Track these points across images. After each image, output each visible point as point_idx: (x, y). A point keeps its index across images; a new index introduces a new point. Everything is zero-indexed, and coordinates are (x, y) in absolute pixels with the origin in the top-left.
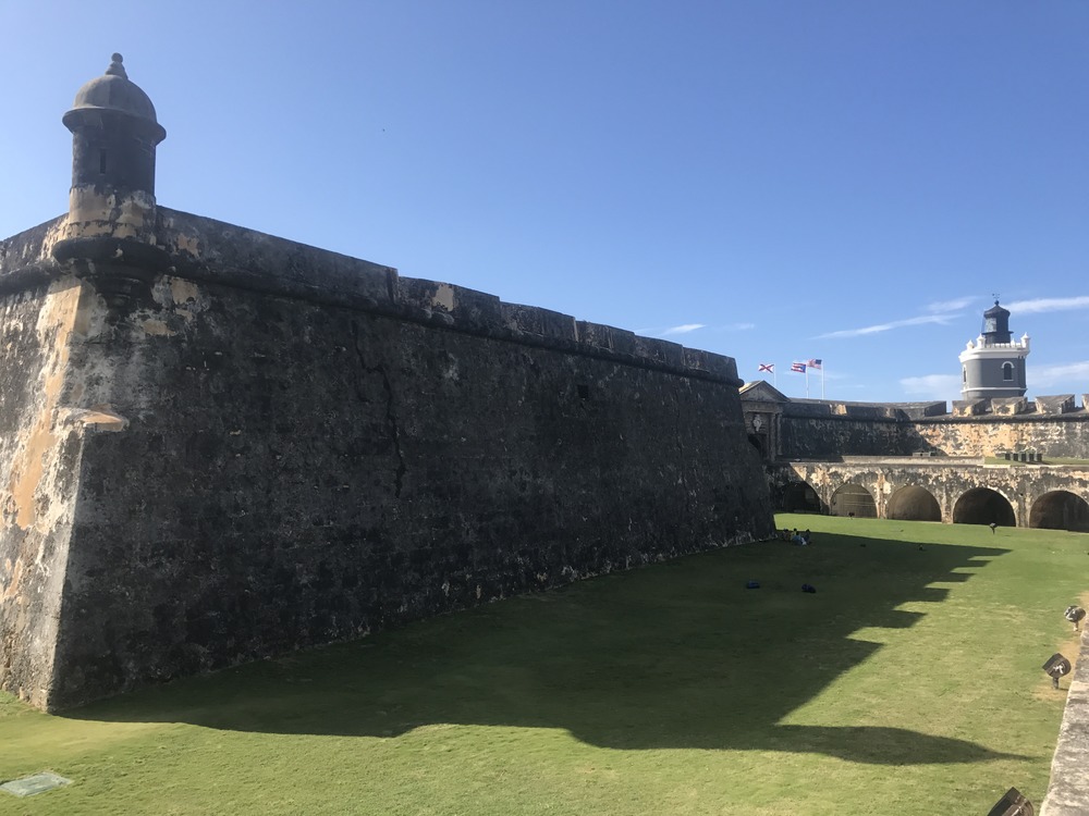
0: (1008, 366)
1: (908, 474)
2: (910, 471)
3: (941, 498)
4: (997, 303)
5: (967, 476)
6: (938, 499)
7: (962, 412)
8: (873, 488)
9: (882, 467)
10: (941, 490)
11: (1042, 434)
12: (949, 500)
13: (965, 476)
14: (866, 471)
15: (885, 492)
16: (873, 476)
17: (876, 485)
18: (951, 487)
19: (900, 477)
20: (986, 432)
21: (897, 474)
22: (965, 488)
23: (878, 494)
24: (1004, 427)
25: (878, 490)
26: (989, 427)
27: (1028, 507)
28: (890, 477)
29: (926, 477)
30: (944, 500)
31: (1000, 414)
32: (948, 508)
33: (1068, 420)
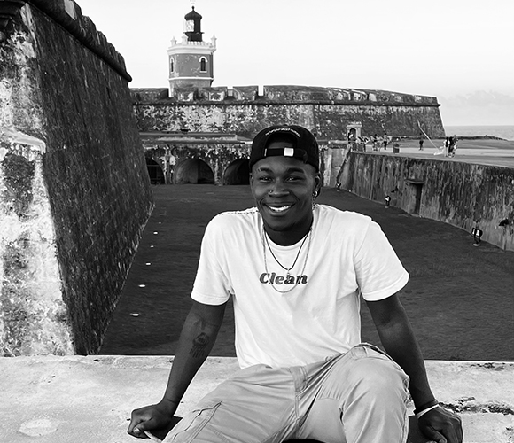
0: (203, 60)
1: (190, 149)
2: (192, 147)
3: (215, 167)
4: (193, 8)
5: (234, 150)
6: (212, 168)
7: (186, 97)
8: (162, 161)
9: (168, 143)
10: (214, 161)
11: (242, 116)
12: (220, 168)
13: (232, 150)
14: (155, 147)
15: (171, 163)
16: (162, 152)
17: (163, 159)
18: (222, 159)
19: (183, 152)
20: (204, 113)
21: (180, 149)
22: (232, 159)
23: (165, 165)
24: (216, 110)
25: (165, 162)
26: (206, 110)
28: (175, 153)
29: (203, 152)
30: (216, 169)
31: (213, 100)
32: (219, 174)
33: (258, 105)
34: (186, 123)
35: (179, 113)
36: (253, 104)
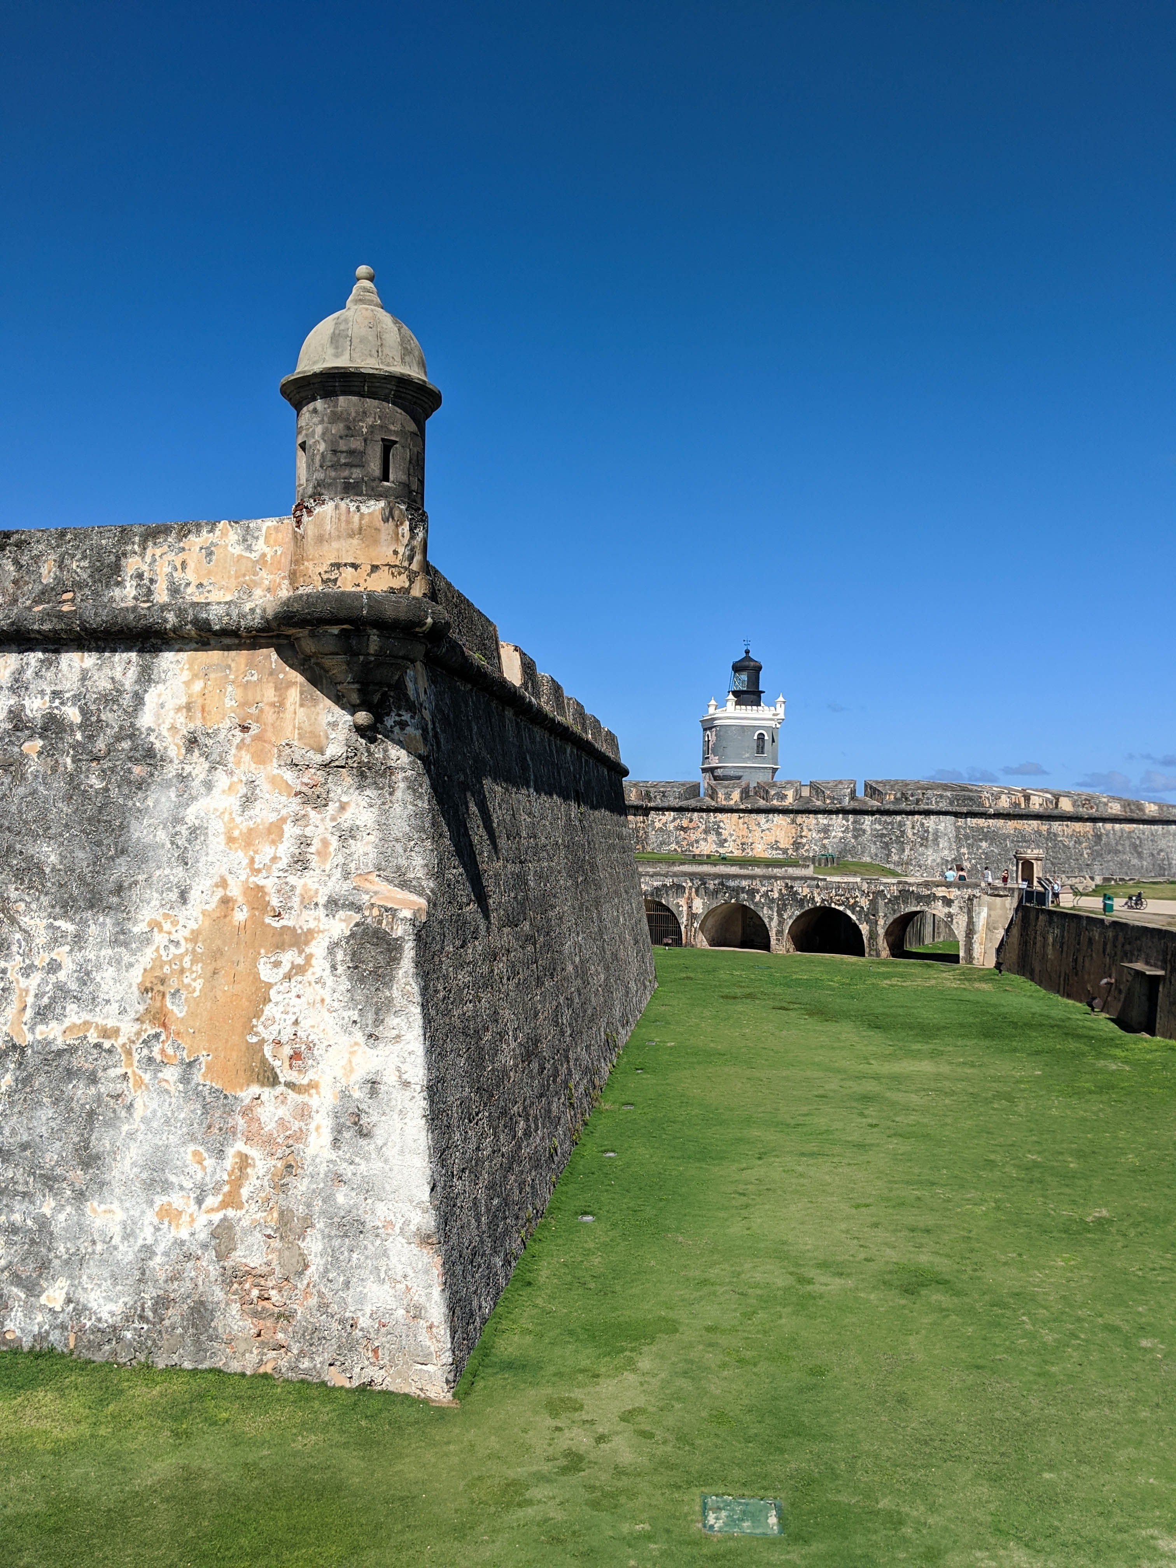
0: (761, 737)
1: (728, 887)
2: (731, 883)
3: (771, 919)
4: (747, 652)
5: (807, 891)
6: (766, 920)
8: (678, 906)
9: (692, 876)
10: (771, 908)
11: (825, 829)
12: (781, 923)
13: (803, 891)
14: (668, 882)
15: (694, 911)
16: (679, 889)
17: (682, 902)
18: (785, 905)
19: (716, 892)
20: (759, 825)
21: (712, 887)
22: (802, 906)
23: (685, 913)
24: (779, 820)
25: (685, 908)
27: (881, 931)
28: (702, 891)
29: (752, 892)
30: (774, 923)
32: (779, 933)
34: (726, 841)
35: (715, 823)
36: (845, 812)
